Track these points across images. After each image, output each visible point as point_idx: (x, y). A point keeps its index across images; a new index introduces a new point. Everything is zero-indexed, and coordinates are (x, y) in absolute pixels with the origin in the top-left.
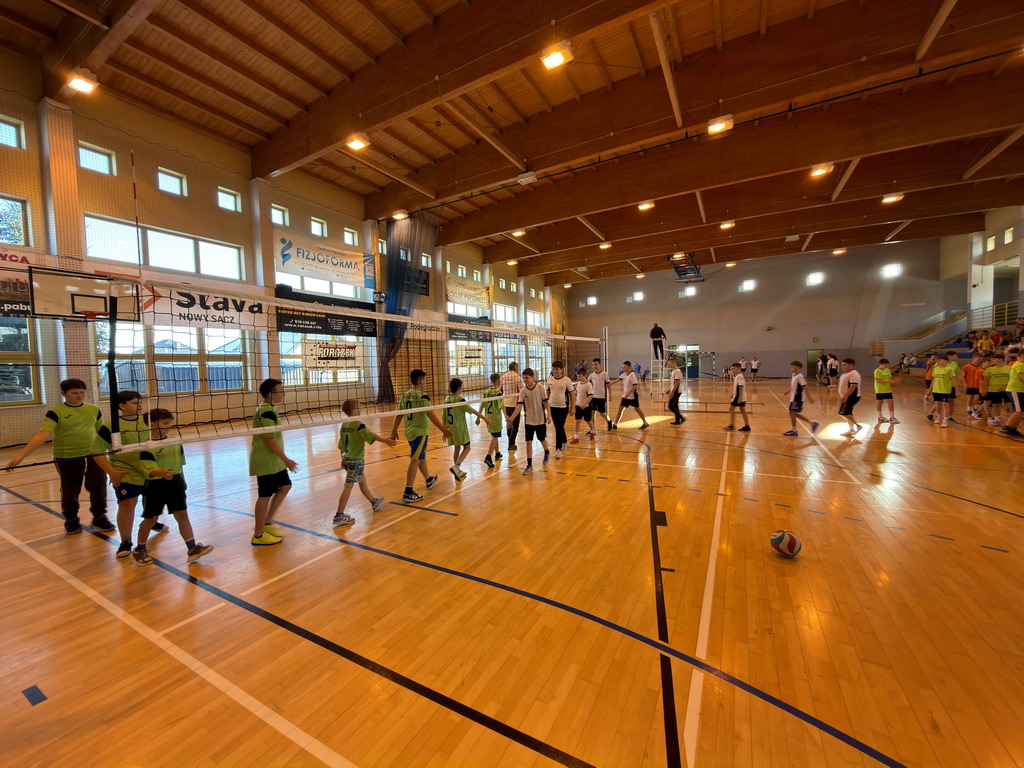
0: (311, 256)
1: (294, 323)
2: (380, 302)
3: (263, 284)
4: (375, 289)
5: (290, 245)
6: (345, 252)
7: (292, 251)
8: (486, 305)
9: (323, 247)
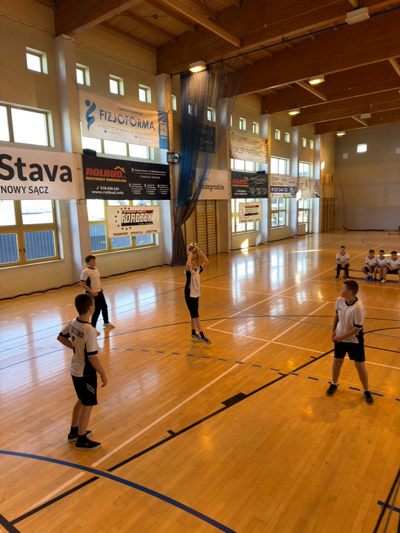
0: (112, 118)
1: (99, 190)
2: (173, 163)
3: (71, 151)
4: (169, 149)
5: (93, 108)
6: (142, 111)
7: (95, 114)
8: (264, 159)
9: (122, 106)
